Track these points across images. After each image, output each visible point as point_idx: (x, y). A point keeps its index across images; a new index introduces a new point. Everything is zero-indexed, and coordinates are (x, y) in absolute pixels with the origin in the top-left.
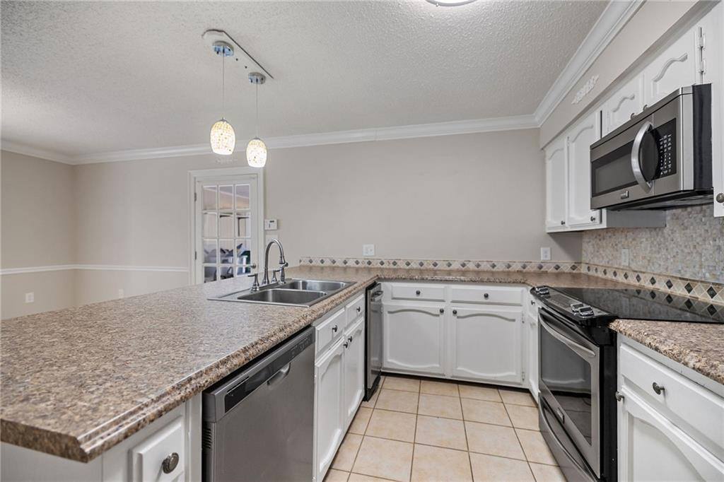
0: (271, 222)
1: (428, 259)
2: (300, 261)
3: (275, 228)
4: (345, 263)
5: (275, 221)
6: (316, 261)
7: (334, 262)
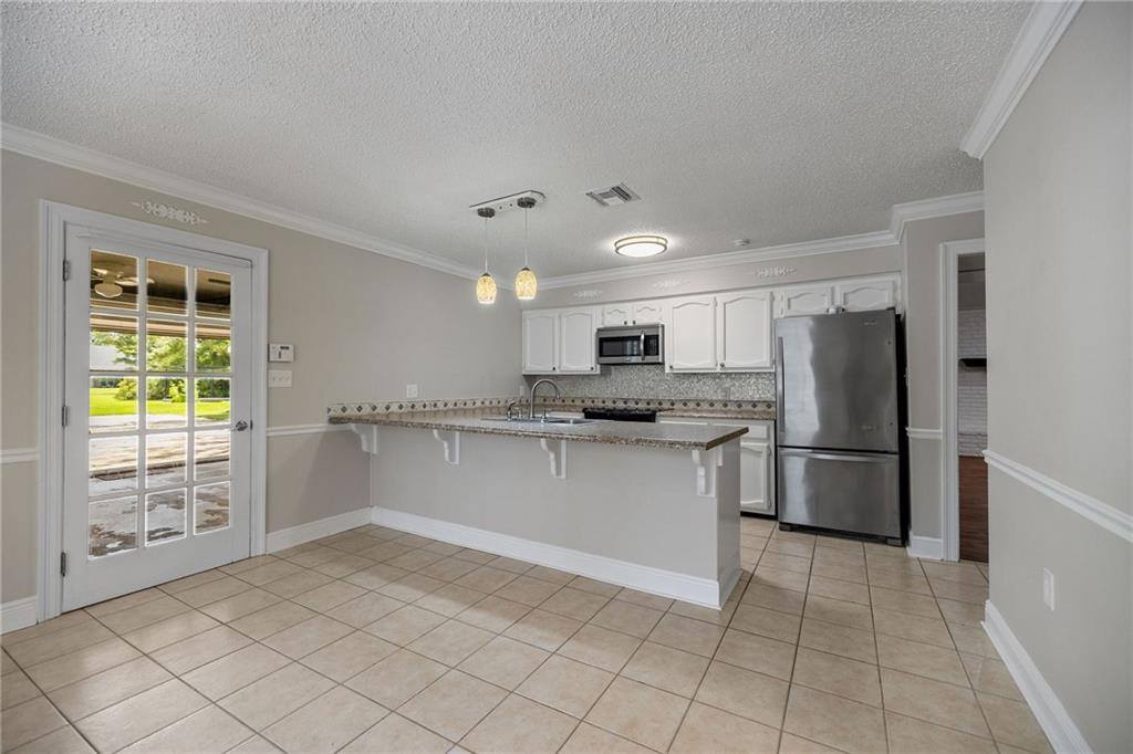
0: (282, 348)
1: (451, 400)
2: (329, 410)
3: (291, 358)
4: (388, 408)
5: (291, 347)
6: (352, 409)
7: (374, 408)
